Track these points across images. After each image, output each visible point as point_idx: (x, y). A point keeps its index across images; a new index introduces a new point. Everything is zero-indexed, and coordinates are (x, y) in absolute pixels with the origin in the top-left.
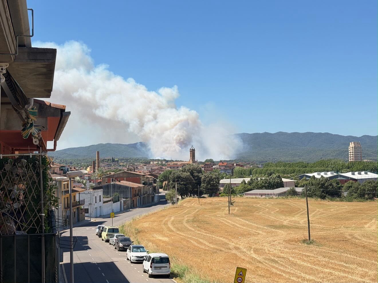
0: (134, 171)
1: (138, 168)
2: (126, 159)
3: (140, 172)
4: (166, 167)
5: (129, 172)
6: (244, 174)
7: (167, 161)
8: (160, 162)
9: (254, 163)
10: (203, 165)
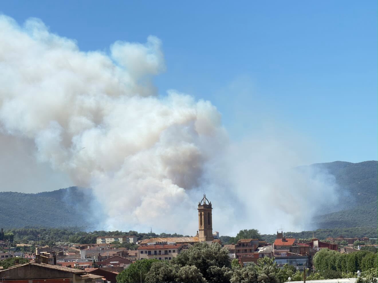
0: (55, 264)
1: (66, 256)
2: (32, 232)
3: (70, 266)
4: (137, 251)
5: (42, 265)
6: (340, 267)
7: (140, 237)
8: (121, 240)
9: (365, 239)
10: (234, 246)
